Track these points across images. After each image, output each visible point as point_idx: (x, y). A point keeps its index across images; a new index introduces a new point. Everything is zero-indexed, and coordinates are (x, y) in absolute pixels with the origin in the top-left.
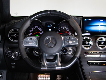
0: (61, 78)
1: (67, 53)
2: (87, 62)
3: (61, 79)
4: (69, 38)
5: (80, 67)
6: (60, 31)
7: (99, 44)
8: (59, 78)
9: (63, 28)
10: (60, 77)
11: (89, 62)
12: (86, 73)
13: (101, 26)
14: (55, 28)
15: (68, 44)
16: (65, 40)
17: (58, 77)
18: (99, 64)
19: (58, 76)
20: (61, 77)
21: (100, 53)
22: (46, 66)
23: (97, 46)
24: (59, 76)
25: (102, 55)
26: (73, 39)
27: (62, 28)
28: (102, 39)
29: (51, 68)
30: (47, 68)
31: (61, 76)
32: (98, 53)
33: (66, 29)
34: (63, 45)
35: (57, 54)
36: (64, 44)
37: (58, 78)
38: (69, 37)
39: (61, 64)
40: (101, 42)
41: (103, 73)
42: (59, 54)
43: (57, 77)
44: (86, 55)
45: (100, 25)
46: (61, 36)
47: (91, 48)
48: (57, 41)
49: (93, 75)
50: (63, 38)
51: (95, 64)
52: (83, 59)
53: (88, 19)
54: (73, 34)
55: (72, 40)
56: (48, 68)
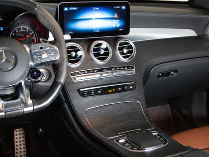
0: (23, 134)
1: (39, 79)
2: (78, 90)
3: (24, 136)
4: (41, 48)
5: (66, 102)
6: (14, 35)
7: (95, 55)
8: (20, 134)
9: (20, 29)
10: (21, 132)
11: (81, 90)
12: (79, 111)
13: (96, 19)
14: (3, 29)
15: (39, 60)
16: (33, 52)
17: (18, 133)
18: (100, 92)
19: (16, 131)
20: (24, 132)
21: (99, 70)
22: (3, 109)
23: (92, 59)
24: (19, 131)
25: (103, 75)
26: (49, 50)
27: (18, 29)
28: (100, 45)
29: (14, 112)
30: (5, 112)
31: (22, 130)
32: (97, 72)
33: (27, 31)
34: (31, 63)
35: (21, 83)
36: (33, 61)
37: (16, 135)
38: (40, 45)
39: (31, 101)
40: (98, 50)
41: (110, 107)
42: (25, 82)
43: (15, 133)
44: (73, 78)
45: (94, 18)
46: (25, 45)
47: (82, 63)
48: (18, 57)
49: (92, 114)
50: (28, 49)
51: (93, 93)
52: (70, 87)
53: (71, 8)
54: (45, 40)
55: (46, 52)
56: (7, 113)
